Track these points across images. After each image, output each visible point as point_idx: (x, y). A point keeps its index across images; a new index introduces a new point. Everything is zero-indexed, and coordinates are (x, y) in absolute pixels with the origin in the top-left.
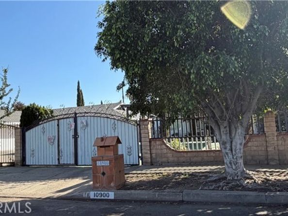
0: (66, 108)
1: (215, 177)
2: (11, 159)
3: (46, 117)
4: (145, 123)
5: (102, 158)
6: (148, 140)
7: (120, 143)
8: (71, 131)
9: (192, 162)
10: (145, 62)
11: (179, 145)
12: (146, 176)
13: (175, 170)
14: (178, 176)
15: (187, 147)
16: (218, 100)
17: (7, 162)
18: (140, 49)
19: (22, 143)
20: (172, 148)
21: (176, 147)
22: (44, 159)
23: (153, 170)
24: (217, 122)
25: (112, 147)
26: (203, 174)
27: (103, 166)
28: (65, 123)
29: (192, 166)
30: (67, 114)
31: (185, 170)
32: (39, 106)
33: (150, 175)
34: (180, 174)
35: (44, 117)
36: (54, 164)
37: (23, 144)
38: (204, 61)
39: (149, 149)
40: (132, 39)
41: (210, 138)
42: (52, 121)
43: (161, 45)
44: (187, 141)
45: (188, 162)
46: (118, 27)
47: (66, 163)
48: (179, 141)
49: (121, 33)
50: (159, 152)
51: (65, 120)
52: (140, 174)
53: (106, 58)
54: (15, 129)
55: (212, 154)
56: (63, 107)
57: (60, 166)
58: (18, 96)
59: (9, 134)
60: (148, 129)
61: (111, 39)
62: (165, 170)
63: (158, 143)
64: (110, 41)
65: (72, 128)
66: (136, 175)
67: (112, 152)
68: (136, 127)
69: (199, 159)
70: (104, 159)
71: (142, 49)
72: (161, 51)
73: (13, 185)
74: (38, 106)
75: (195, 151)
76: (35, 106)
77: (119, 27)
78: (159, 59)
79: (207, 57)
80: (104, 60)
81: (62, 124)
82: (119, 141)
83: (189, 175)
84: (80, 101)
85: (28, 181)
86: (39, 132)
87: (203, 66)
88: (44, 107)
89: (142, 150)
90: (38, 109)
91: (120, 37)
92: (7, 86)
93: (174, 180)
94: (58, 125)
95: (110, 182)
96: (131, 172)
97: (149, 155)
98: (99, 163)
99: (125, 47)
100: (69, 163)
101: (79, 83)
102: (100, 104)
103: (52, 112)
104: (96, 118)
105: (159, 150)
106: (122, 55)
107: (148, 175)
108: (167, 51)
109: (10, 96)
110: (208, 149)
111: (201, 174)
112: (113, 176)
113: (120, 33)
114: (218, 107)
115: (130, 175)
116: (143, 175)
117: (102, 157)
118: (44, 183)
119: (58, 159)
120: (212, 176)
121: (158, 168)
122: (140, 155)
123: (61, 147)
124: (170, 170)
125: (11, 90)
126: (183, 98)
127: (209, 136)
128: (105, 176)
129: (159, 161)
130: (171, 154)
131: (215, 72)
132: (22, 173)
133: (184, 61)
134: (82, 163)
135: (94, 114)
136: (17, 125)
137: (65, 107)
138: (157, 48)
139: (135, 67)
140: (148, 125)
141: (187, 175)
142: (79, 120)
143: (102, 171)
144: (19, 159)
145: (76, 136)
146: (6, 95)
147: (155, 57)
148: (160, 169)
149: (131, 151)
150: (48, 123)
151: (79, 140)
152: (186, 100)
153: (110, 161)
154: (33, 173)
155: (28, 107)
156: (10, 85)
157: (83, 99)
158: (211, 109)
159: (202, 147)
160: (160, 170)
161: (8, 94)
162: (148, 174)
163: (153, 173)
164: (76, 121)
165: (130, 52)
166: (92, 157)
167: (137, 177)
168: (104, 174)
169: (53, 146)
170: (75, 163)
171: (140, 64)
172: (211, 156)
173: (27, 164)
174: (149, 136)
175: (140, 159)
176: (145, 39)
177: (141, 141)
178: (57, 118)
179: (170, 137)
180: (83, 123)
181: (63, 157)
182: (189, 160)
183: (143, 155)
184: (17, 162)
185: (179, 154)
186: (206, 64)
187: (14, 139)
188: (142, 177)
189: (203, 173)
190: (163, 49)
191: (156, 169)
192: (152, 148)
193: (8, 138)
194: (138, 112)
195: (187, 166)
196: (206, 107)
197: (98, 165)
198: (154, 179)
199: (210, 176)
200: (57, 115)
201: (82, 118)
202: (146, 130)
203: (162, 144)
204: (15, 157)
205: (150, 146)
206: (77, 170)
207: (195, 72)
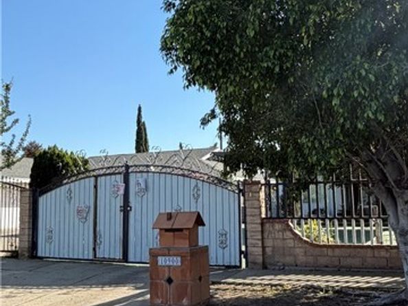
0: (110, 156)
1: (384, 299)
2: (12, 245)
3: (75, 172)
4: (254, 188)
5: (167, 252)
6: (259, 221)
7: (203, 224)
8: (119, 197)
9: (342, 267)
10: (247, 74)
11: (319, 233)
12: (251, 288)
13: (308, 281)
14: (312, 292)
15: (333, 237)
16: (393, 148)
17: (6, 249)
18: (238, 50)
19: (32, 217)
20: (305, 238)
21: (313, 237)
22: (69, 247)
23: (267, 279)
24: (390, 192)
25: (187, 232)
26: (362, 292)
27: (169, 267)
28: (108, 184)
29: (343, 274)
30: (112, 167)
31: (327, 281)
32: (64, 151)
33: (258, 288)
34: (316, 289)
35: (72, 171)
36: (86, 258)
37: (33, 219)
38: (360, 74)
39: (260, 237)
40: (225, 31)
41: (380, 221)
42: (84, 178)
43: (279, 43)
44: (333, 225)
45: (335, 267)
46: (198, 9)
47: (106, 256)
48: (318, 224)
49: (204, 22)
50: (279, 243)
51: (108, 177)
52: (240, 284)
53: (176, 68)
54: (21, 191)
55: (383, 253)
56: (105, 154)
57: (96, 261)
58: (27, 132)
59: (12, 201)
60: (259, 200)
61: (185, 33)
62: (289, 280)
63: (277, 226)
64: (183, 35)
65: (119, 193)
66: (233, 286)
67: (187, 241)
68: (236, 195)
69: (356, 262)
70: (171, 252)
71: (241, 50)
72: (277, 53)
73: (11, 293)
74: (61, 151)
75: (350, 246)
76: (57, 152)
77: (201, 10)
78: (273, 69)
79: (366, 66)
80: (172, 72)
81: (103, 184)
82: (199, 221)
83: (336, 292)
84: (141, 143)
85: (38, 285)
86: (63, 198)
87: (357, 82)
88: (72, 153)
89: (246, 239)
90: (60, 157)
91: (202, 28)
92: (10, 113)
93: (304, 300)
94: (96, 187)
95: (180, 297)
96: (223, 281)
97: (261, 249)
98: (161, 261)
99: (211, 47)
100: (112, 256)
101: (140, 109)
102: (178, 148)
103: (86, 162)
104: (164, 175)
105: (279, 241)
106: (205, 61)
107: (255, 288)
108: (289, 54)
109: (13, 133)
110: (375, 244)
111: (357, 292)
112: (187, 285)
113: (202, 22)
114: (392, 161)
115: (222, 286)
116: (246, 287)
117: (169, 250)
118: (65, 291)
119: (94, 249)
120: (379, 297)
121: (276, 275)
122: (243, 248)
123: (100, 228)
124: (299, 280)
125: (16, 121)
126: (320, 143)
127: (379, 217)
128: (173, 284)
129: (278, 262)
130: (302, 250)
131: (381, 94)
132: (30, 271)
133: (322, 74)
134: (135, 257)
135: (160, 168)
136: (25, 183)
137: (109, 154)
138: (271, 49)
139: (228, 85)
140: (259, 192)
141: (331, 292)
142: (132, 178)
143: (167, 276)
144: (26, 245)
145: (126, 209)
146: (7, 130)
147: (265, 65)
148: (279, 277)
149: (226, 241)
150: (77, 183)
151: (132, 214)
152: (325, 148)
153: (182, 257)
154: (48, 273)
155: (45, 152)
156: (14, 112)
157: (146, 139)
158: (378, 166)
159: (363, 238)
160: (280, 280)
161: (9, 128)
162: (256, 285)
163: (265, 285)
164: (126, 181)
165: (221, 56)
166: (151, 249)
167: (235, 289)
168: (170, 281)
169: (86, 224)
170: (124, 258)
171: (238, 79)
172: (381, 258)
173: (40, 254)
174: (261, 213)
175: (242, 256)
176: (247, 31)
177: (245, 222)
178: (95, 173)
179: (301, 217)
180: (139, 184)
181: (102, 246)
182: (337, 263)
183: (249, 249)
184: (23, 251)
185: (318, 249)
186: (364, 78)
187: (19, 209)
188: (244, 290)
189: (363, 289)
190: (282, 51)
191: (272, 277)
192: (266, 236)
193: (9, 207)
194: (240, 169)
195: (333, 274)
196: (370, 162)
197: (160, 263)
198: (266, 295)
199: (375, 297)
200: (94, 168)
201: (139, 175)
202: (256, 202)
203: (285, 230)
204: (20, 241)
205: (262, 232)
206: (126, 272)
207: (342, 93)
